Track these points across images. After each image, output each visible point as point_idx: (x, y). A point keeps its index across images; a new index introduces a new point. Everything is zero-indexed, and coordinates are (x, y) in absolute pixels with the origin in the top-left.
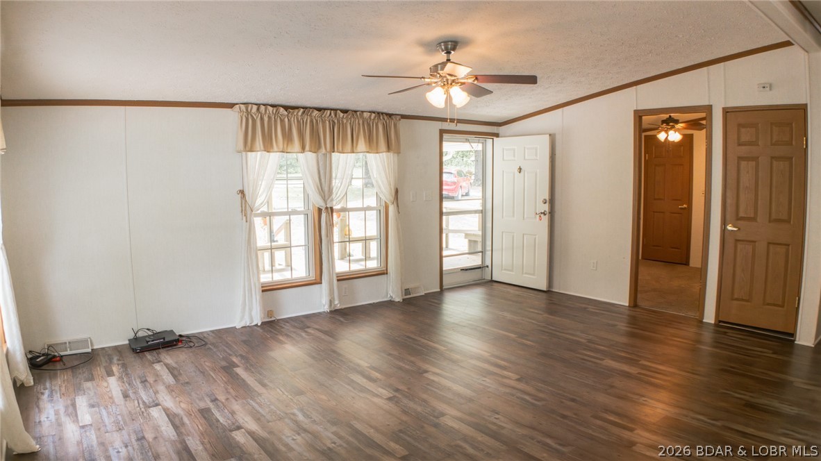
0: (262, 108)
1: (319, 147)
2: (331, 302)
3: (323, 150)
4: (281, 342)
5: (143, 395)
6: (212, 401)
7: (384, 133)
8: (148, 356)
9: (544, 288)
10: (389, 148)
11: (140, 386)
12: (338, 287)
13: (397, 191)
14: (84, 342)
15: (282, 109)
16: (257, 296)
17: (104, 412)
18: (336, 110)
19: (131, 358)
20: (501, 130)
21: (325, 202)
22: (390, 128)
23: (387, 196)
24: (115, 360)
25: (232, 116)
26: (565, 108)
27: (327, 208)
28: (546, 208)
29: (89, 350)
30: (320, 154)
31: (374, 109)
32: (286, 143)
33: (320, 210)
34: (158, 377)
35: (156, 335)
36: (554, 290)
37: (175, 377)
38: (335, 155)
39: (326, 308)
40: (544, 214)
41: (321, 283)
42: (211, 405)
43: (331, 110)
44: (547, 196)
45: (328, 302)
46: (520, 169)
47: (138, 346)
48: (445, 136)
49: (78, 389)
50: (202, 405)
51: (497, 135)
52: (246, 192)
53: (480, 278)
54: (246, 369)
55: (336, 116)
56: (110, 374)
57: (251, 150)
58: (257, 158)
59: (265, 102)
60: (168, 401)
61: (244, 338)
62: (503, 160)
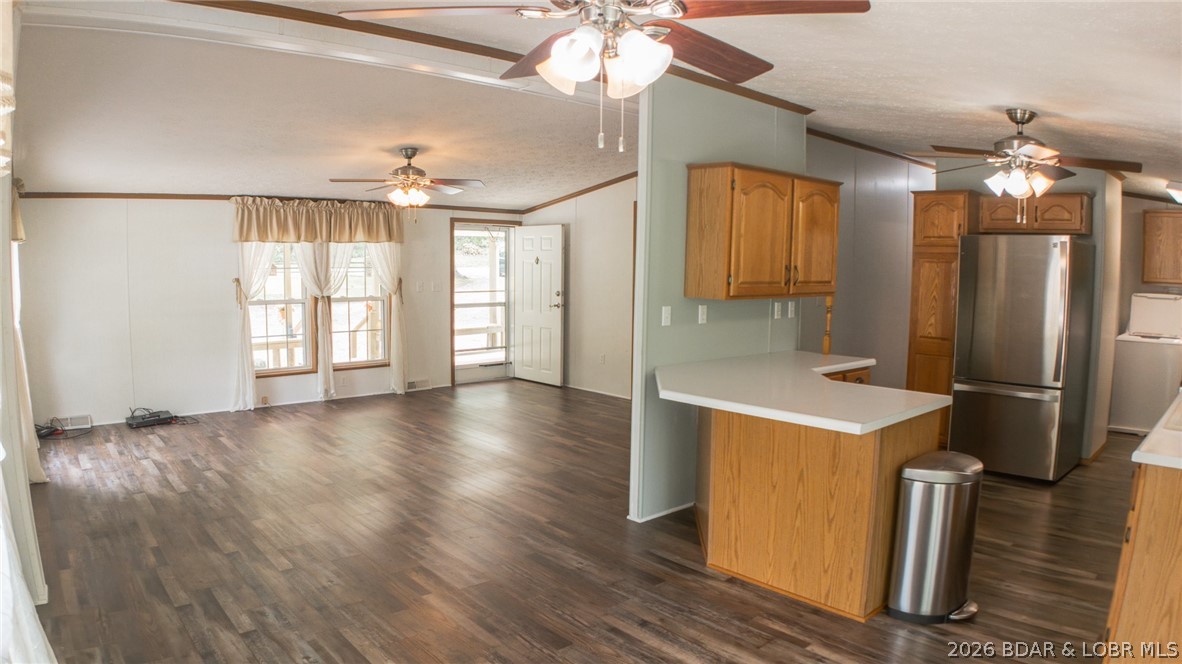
0: (258, 199)
1: (316, 237)
2: (327, 391)
3: (319, 240)
4: (268, 422)
5: (136, 453)
6: (193, 456)
7: (385, 223)
8: (143, 430)
9: (557, 381)
10: (390, 237)
11: (134, 448)
12: (334, 378)
13: (400, 281)
14: (85, 419)
15: (277, 201)
16: (250, 381)
17: (102, 463)
18: (334, 200)
19: (127, 431)
20: (525, 218)
21: (321, 290)
22: (392, 217)
23: (390, 285)
24: (113, 432)
25: (230, 207)
26: (578, 197)
27: (323, 297)
28: (559, 300)
29: (89, 426)
30: (316, 244)
31: (373, 199)
32: (281, 233)
33: (316, 300)
34: (150, 443)
35: (153, 415)
36: (571, 386)
37: (165, 442)
38: (332, 245)
39: (320, 397)
40: (557, 306)
41: (317, 372)
42: (192, 458)
43: (329, 200)
44: (559, 287)
45: (323, 391)
46: (538, 259)
47: (134, 422)
48: (456, 224)
49: (80, 450)
50: (184, 458)
51: (520, 224)
52: (241, 281)
53: (502, 375)
54: (229, 438)
55: (333, 206)
56: (108, 440)
57: (247, 240)
58: (252, 247)
59: (260, 194)
60: (157, 457)
61: (235, 419)
62: (523, 250)
